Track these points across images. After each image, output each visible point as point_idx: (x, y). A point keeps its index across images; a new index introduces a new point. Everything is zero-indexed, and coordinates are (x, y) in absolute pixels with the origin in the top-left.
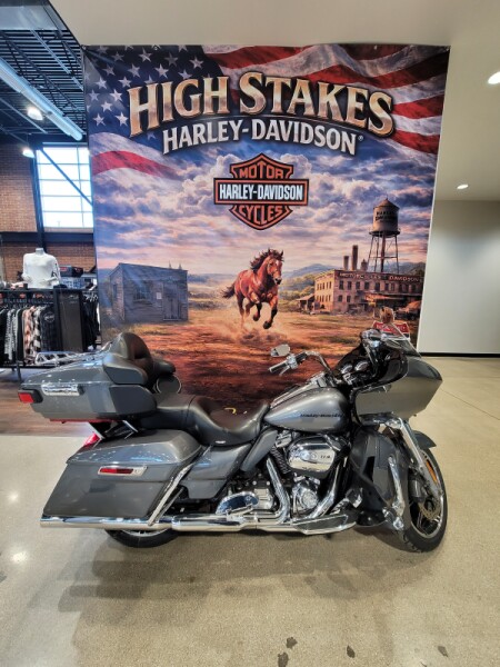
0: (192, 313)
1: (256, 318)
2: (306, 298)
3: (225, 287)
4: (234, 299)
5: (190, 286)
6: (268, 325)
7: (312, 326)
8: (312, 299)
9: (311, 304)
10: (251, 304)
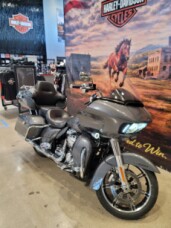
1: (116, 81)
2: (142, 68)
3: (104, 63)
4: (107, 69)
6: (121, 85)
7: (145, 87)
8: (146, 69)
9: (145, 72)
10: (115, 72)
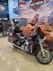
0: (27, 25)
5: (27, 21)
